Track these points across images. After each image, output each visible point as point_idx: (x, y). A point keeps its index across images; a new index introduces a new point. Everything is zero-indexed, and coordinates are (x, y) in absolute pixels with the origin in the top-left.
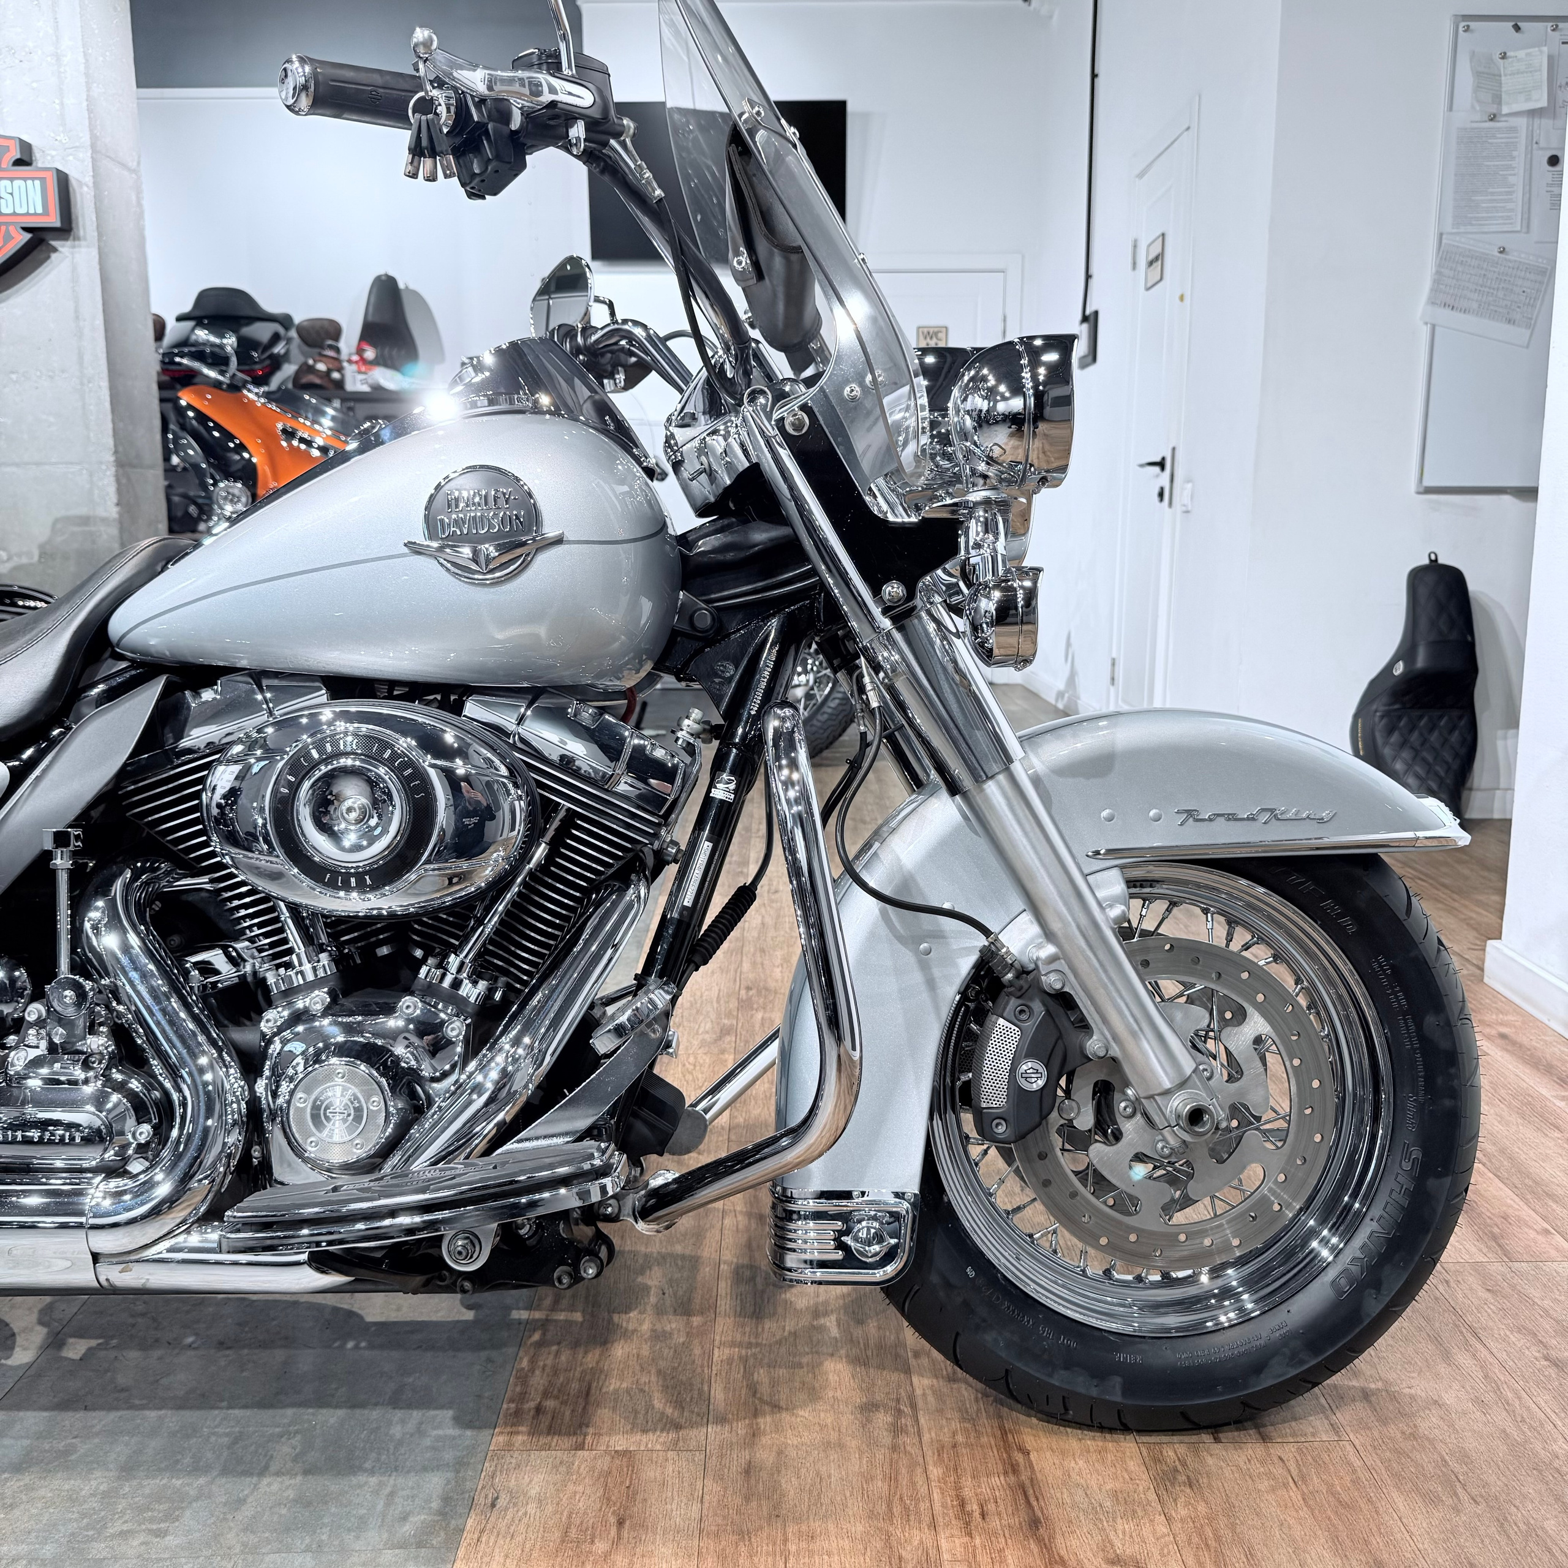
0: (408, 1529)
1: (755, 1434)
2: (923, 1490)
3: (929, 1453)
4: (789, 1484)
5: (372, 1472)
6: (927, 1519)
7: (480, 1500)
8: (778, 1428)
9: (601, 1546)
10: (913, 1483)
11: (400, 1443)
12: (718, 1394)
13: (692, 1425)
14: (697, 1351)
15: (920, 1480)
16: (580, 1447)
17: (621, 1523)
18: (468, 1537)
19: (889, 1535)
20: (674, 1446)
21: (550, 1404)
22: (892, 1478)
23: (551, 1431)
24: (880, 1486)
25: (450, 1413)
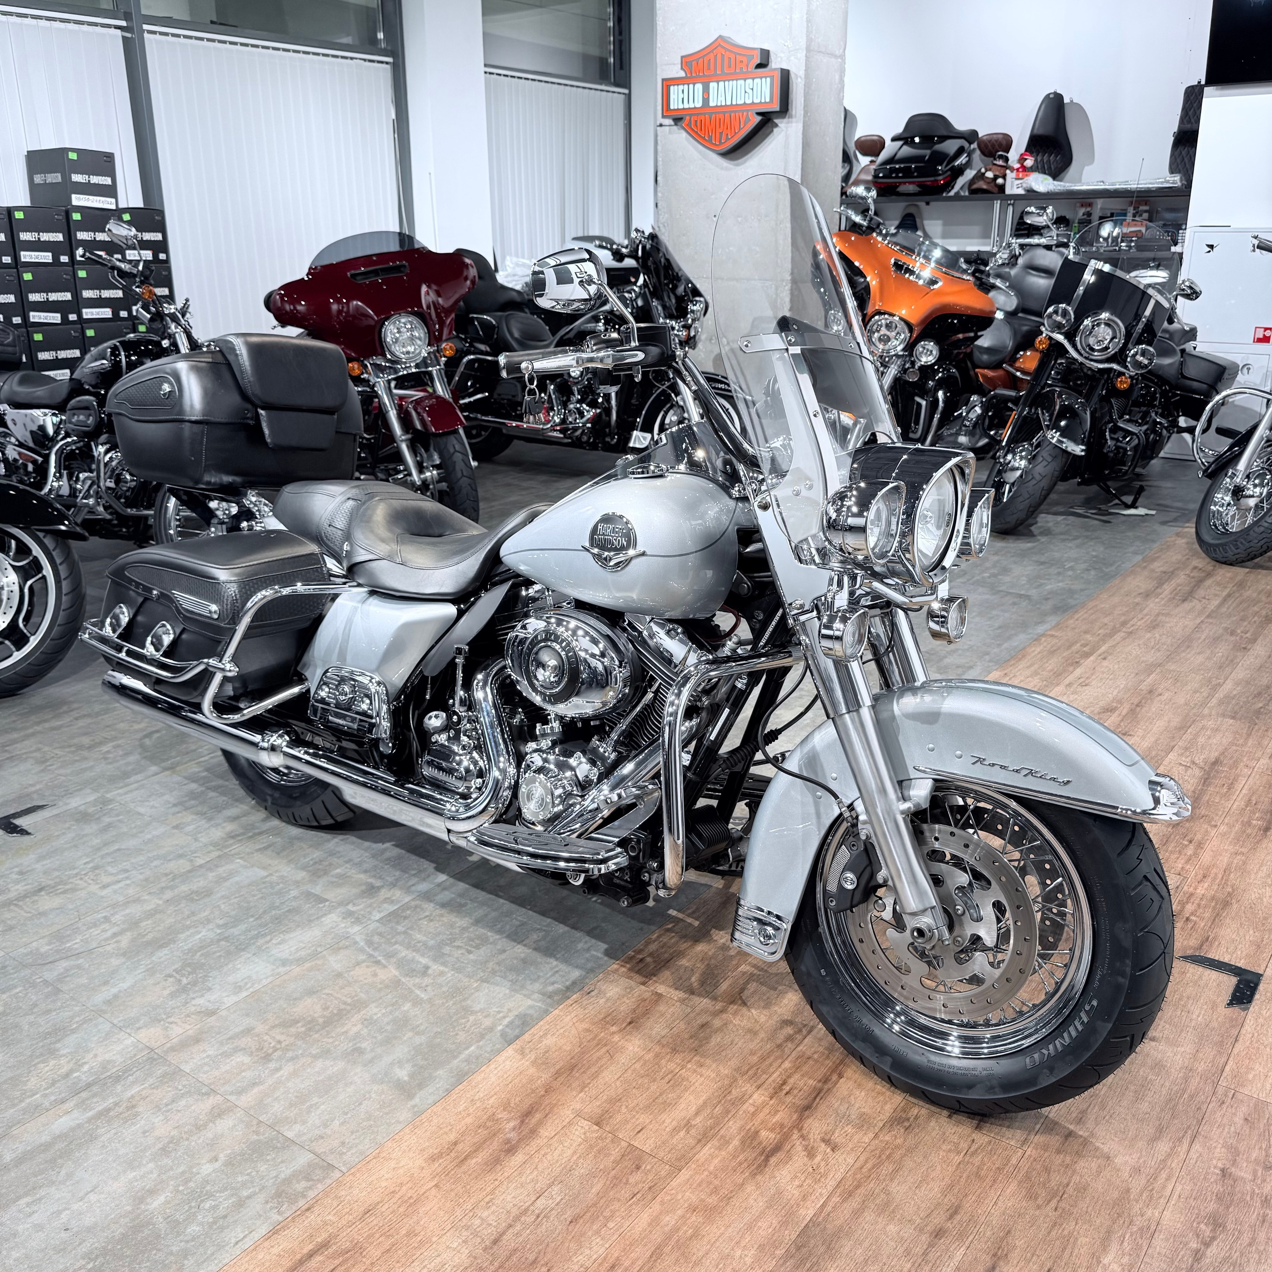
0: (550, 988)
1: (723, 1011)
2: (772, 1070)
3: (794, 1054)
4: (715, 1040)
5: (557, 959)
6: (759, 1082)
7: (586, 989)
8: (735, 1013)
9: (614, 1029)
10: (771, 1065)
11: (577, 951)
12: (724, 986)
13: (700, 995)
14: (734, 963)
15: (775, 1065)
16: (643, 984)
17: (630, 1023)
18: (570, 1001)
19: (736, 1080)
20: (682, 1001)
21: (649, 959)
22: (763, 1059)
23: (639, 972)
24: (755, 1059)
25: (605, 946)
